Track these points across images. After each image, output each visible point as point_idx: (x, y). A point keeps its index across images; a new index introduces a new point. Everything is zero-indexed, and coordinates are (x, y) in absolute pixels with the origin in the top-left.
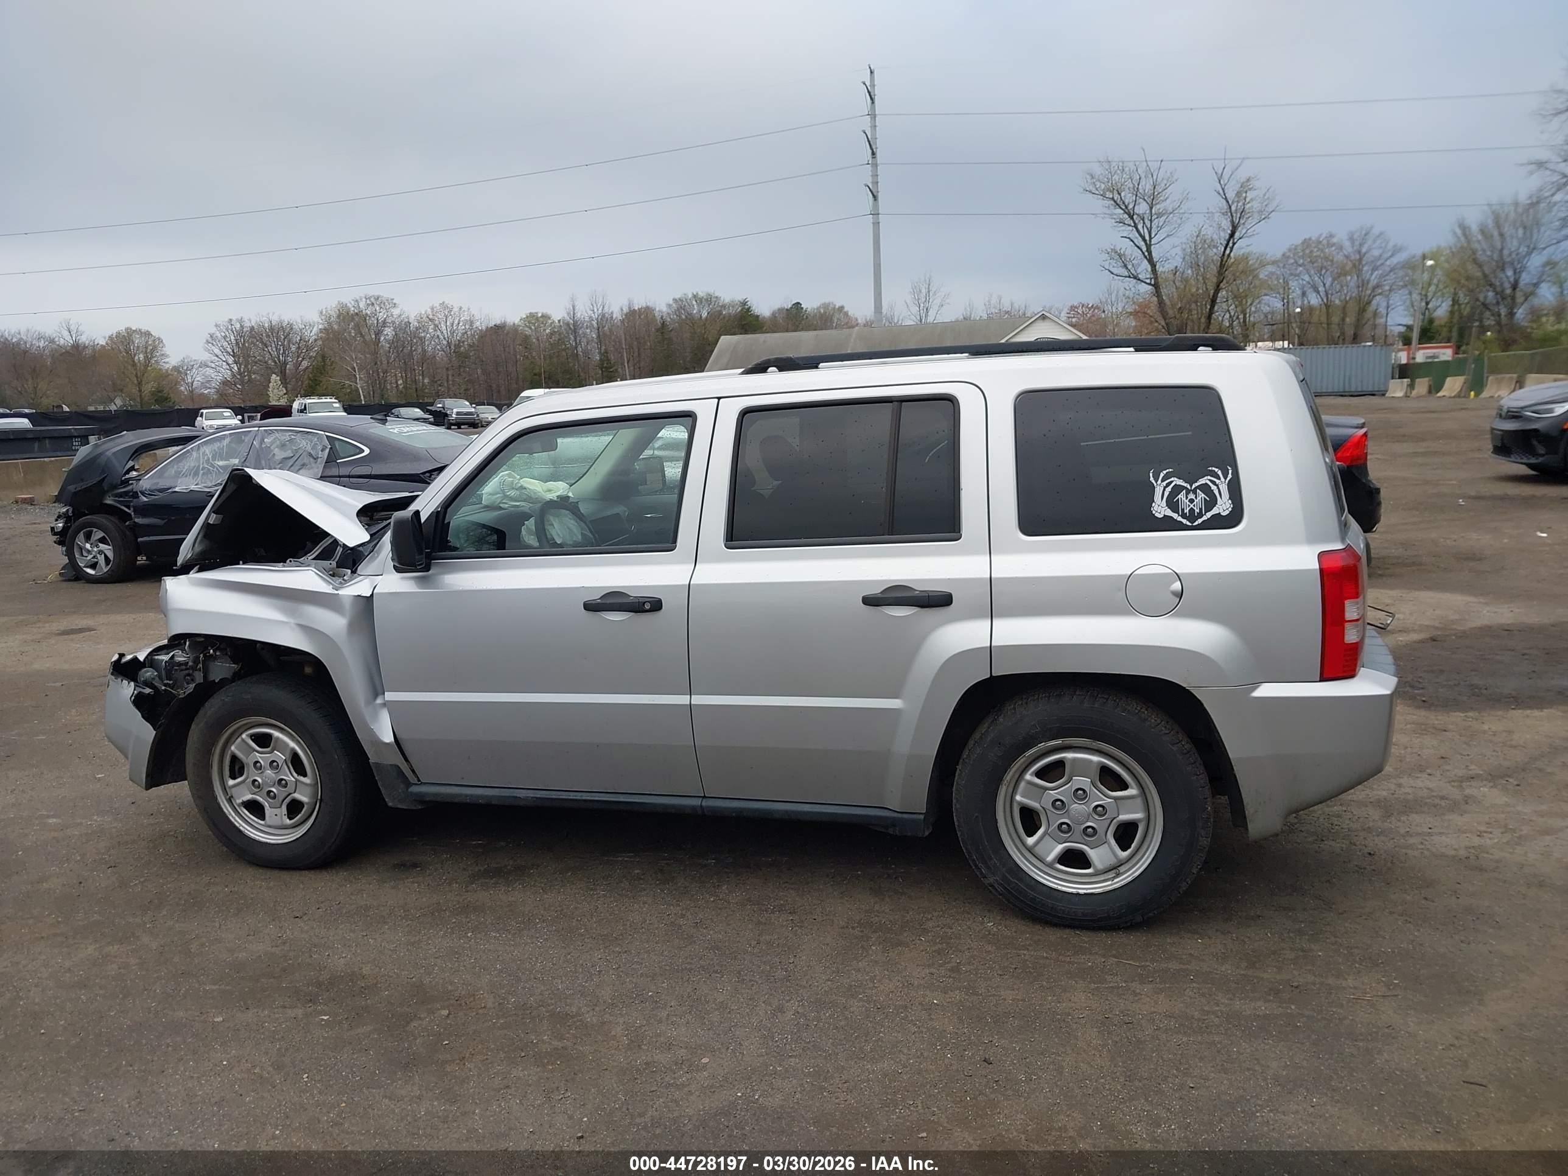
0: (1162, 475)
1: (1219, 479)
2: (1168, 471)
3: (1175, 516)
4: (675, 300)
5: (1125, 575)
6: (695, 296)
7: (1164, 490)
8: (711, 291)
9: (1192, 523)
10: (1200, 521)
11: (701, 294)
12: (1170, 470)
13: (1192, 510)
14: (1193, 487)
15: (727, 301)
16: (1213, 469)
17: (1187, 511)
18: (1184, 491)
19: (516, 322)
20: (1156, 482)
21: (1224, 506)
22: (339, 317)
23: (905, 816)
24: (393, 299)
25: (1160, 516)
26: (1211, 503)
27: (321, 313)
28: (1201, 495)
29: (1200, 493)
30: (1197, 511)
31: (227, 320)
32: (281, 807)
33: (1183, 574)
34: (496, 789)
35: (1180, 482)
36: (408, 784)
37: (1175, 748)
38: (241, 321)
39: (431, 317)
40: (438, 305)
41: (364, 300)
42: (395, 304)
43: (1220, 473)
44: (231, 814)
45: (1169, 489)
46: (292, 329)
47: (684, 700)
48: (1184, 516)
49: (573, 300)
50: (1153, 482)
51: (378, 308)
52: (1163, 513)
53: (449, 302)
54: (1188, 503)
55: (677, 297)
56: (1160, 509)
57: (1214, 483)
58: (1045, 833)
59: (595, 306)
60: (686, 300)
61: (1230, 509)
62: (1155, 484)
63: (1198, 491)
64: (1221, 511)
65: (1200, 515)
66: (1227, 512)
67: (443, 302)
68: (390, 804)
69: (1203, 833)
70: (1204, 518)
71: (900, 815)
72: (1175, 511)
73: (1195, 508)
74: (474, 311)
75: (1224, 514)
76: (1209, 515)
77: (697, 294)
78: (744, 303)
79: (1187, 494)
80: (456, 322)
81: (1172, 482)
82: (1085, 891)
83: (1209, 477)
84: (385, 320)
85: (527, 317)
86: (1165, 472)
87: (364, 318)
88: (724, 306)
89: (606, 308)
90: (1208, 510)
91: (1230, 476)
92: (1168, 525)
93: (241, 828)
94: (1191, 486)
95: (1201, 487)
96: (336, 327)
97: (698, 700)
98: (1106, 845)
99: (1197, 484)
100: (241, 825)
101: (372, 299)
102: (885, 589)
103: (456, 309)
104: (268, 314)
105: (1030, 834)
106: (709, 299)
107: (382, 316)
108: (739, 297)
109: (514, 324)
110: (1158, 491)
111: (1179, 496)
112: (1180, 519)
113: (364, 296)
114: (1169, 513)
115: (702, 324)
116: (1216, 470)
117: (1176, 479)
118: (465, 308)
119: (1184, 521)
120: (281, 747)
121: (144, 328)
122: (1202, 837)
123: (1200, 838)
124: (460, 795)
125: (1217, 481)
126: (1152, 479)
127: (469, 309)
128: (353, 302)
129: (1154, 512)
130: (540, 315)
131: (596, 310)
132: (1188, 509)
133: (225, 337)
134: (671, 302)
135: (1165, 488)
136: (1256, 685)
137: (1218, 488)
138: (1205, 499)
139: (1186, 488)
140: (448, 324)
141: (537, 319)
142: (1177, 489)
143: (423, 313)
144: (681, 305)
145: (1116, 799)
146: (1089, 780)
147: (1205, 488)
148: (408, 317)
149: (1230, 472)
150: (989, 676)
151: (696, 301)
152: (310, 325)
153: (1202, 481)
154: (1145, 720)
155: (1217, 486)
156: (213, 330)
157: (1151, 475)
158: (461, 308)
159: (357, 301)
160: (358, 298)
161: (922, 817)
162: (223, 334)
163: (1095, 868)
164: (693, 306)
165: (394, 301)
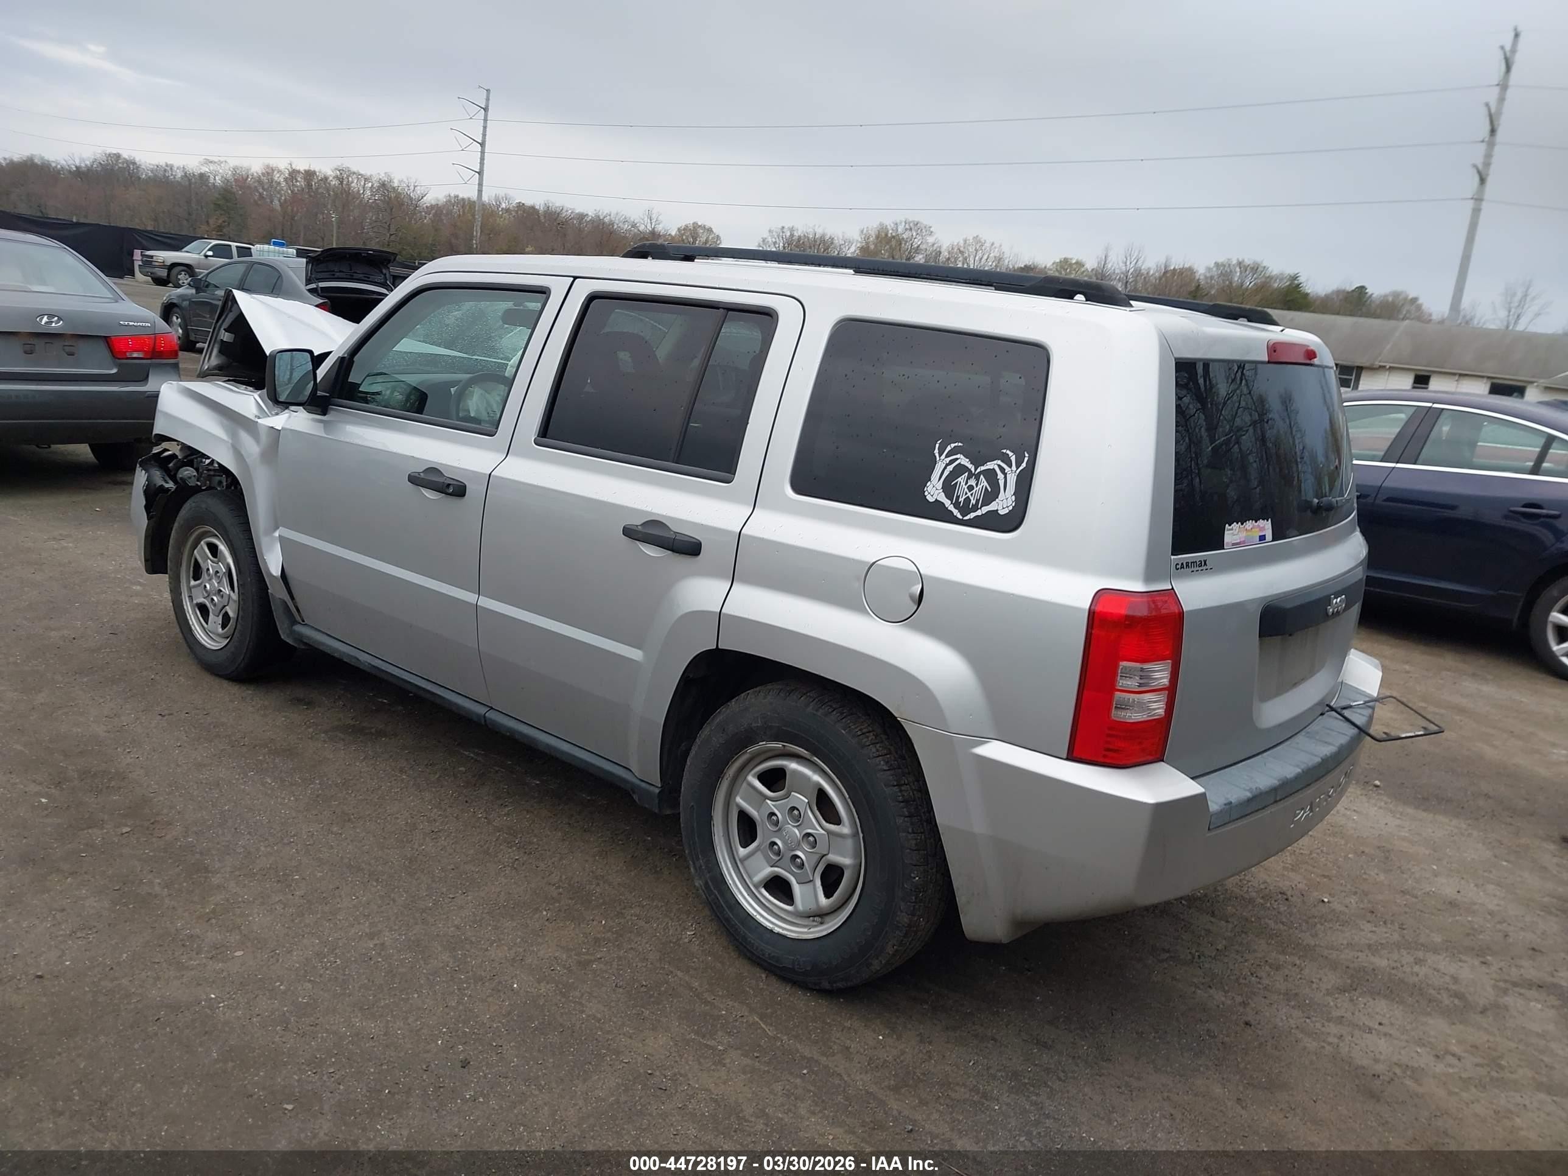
0: (949, 448)
1: (1010, 466)
2: (956, 444)
3: (947, 503)
4: (1217, 264)
5: (868, 563)
6: (1240, 264)
7: (945, 468)
8: (1258, 259)
9: (963, 517)
10: (972, 515)
11: (1247, 262)
12: (960, 444)
13: (968, 500)
14: (978, 470)
15: (1274, 273)
16: (1008, 452)
17: (961, 500)
18: (966, 474)
19: (1048, 266)
20: (940, 457)
21: (1004, 503)
22: (877, 237)
23: (643, 785)
24: (930, 227)
25: (931, 499)
26: (991, 495)
27: (862, 231)
28: (984, 483)
29: (984, 479)
30: (973, 502)
31: (780, 227)
32: (218, 616)
33: (926, 576)
34: (348, 646)
35: (965, 462)
36: (295, 622)
37: (888, 790)
38: (792, 230)
39: (962, 249)
40: (971, 238)
41: (903, 224)
42: (932, 232)
43: (1013, 459)
44: (188, 612)
45: (950, 468)
46: (832, 243)
47: (470, 597)
48: (956, 505)
49: (1107, 249)
50: (937, 455)
51: (914, 234)
52: (935, 497)
53: (983, 237)
54: (966, 490)
55: (1220, 260)
56: (934, 491)
57: (1002, 470)
58: (757, 849)
59: (1129, 258)
60: (1229, 265)
61: (1011, 508)
62: (938, 459)
63: (982, 476)
64: (1000, 508)
65: (975, 508)
66: (1006, 511)
67: (977, 236)
68: (282, 637)
69: (903, 906)
70: (979, 513)
71: (638, 782)
72: (949, 496)
73: (972, 499)
74: (1006, 249)
75: (1002, 512)
76: (985, 509)
77: (1243, 261)
78: (1295, 277)
79: (969, 478)
80: (985, 257)
81: (957, 459)
82: (781, 931)
83: (999, 462)
84: (919, 246)
85: (1061, 261)
86: (953, 445)
87: (900, 242)
88: (1270, 278)
89: (1140, 263)
90: (986, 503)
91: (1024, 465)
92: (937, 512)
93: (193, 627)
94: (975, 470)
95: (987, 473)
96: (872, 247)
97: (486, 602)
98: (810, 885)
99: (983, 468)
100: (193, 624)
101: (911, 225)
102: (647, 522)
103: (988, 245)
104: (815, 226)
105: (745, 845)
106: (1255, 269)
107: (917, 242)
108: (1290, 271)
109: (1045, 267)
110: (939, 467)
111: (959, 479)
112: (951, 508)
113: (904, 220)
114: (942, 498)
115: (1241, 293)
116: (1010, 454)
117: (962, 457)
118: (997, 245)
119: (956, 512)
120: (223, 560)
121: (708, 224)
122: (902, 912)
123: (899, 913)
124: (323, 644)
125: (1007, 469)
126: (936, 451)
127: (1001, 246)
128: (892, 225)
129: (926, 493)
130: (1074, 261)
131: (1128, 263)
132: (964, 497)
133: (775, 243)
134: (1212, 265)
135: (947, 465)
136: (984, 739)
137: (1005, 478)
138: (986, 487)
139: (970, 470)
140: (977, 258)
141: (1071, 265)
142: (960, 470)
143: (956, 244)
144: (1224, 271)
145: (829, 832)
146: (807, 801)
147: (991, 475)
148: (940, 247)
149: (1026, 459)
150: (715, 647)
151: (1240, 268)
152: (850, 242)
153: (990, 465)
154: (863, 747)
155: (1005, 475)
156: (766, 235)
157: (937, 445)
158: (993, 244)
159: (896, 224)
160: (898, 221)
161: (657, 791)
162: (774, 240)
163: (796, 908)
164: (1236, 273)
165: (931, 229)
